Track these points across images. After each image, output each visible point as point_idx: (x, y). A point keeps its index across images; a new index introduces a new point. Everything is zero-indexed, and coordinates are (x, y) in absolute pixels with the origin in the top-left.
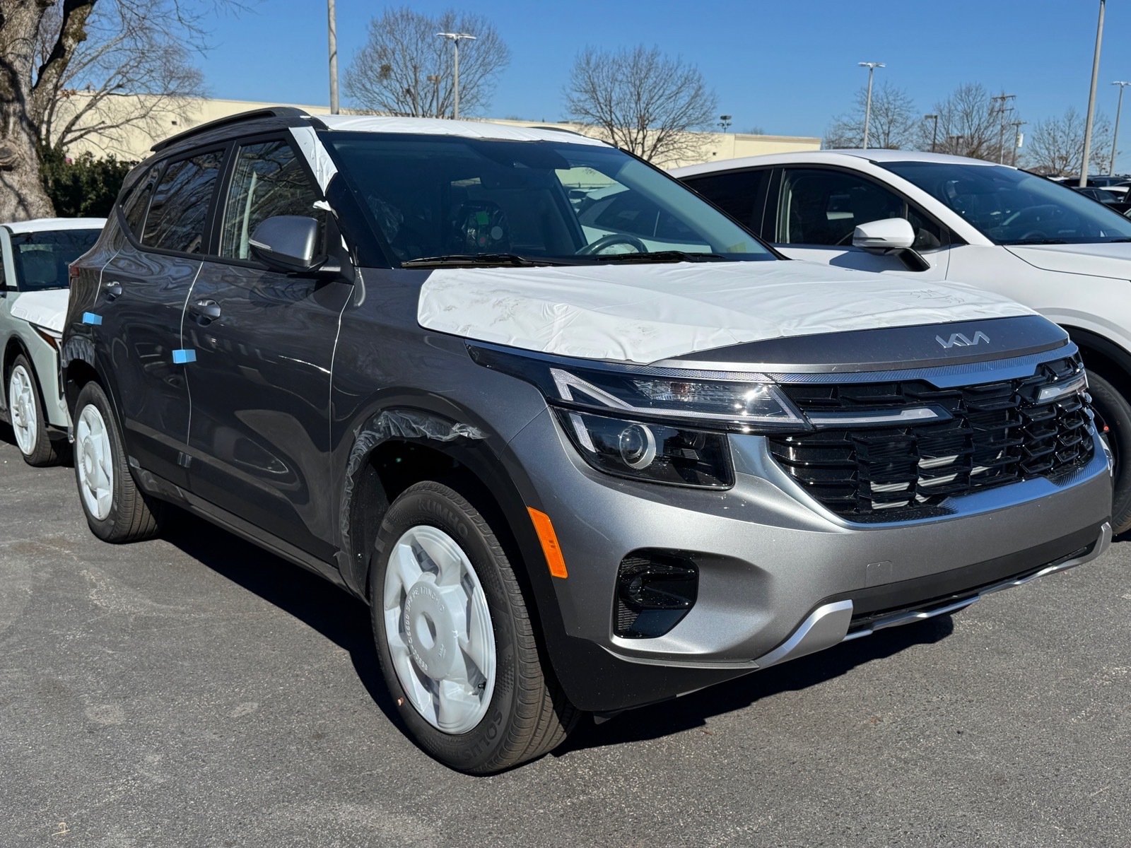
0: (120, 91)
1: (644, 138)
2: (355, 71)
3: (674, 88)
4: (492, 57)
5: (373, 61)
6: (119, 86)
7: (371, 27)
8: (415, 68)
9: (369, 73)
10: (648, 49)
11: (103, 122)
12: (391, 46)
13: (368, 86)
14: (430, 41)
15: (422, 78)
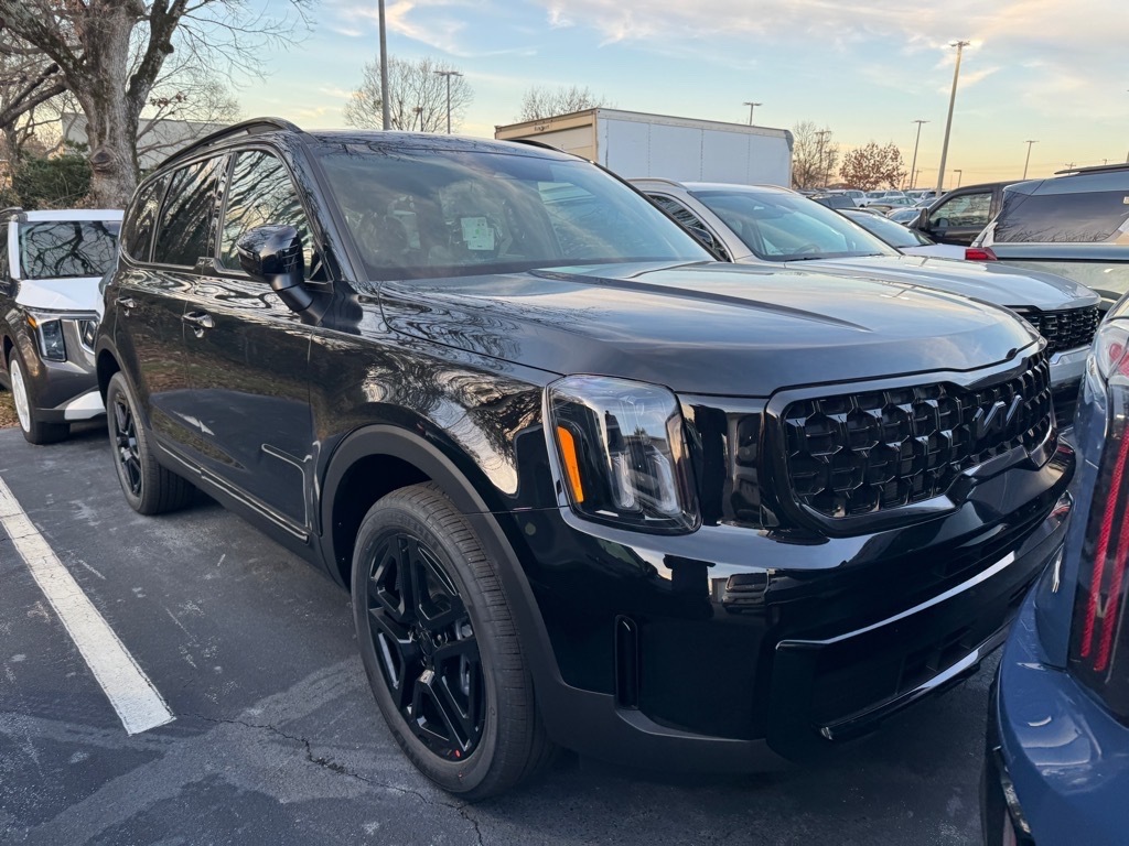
2: (354, 105)
4: (460, 95)
5: (368, 97)
7: (365, 71)
8: (401, 103)
9: (365, 106)
11: (159, 142)
13: (365, 117)
14: (411, 81)
15: (407, 109)
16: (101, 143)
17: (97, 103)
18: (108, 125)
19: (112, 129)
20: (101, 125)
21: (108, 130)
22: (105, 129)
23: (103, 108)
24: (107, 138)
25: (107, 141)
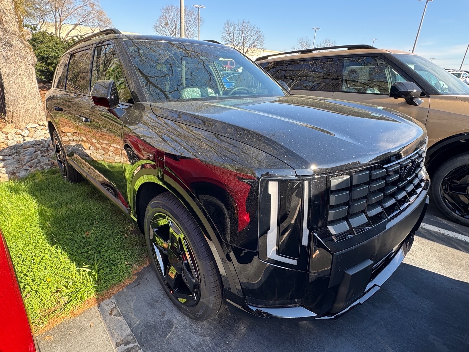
0: (83, 23)
1: (244, 48)
2: (157, 23)
3: (253, 34)
6: (83, 22)
8: (175, 24)
9: (162, 24)
10: (246, 21)
12: (168, 16)
13: (162, 29)
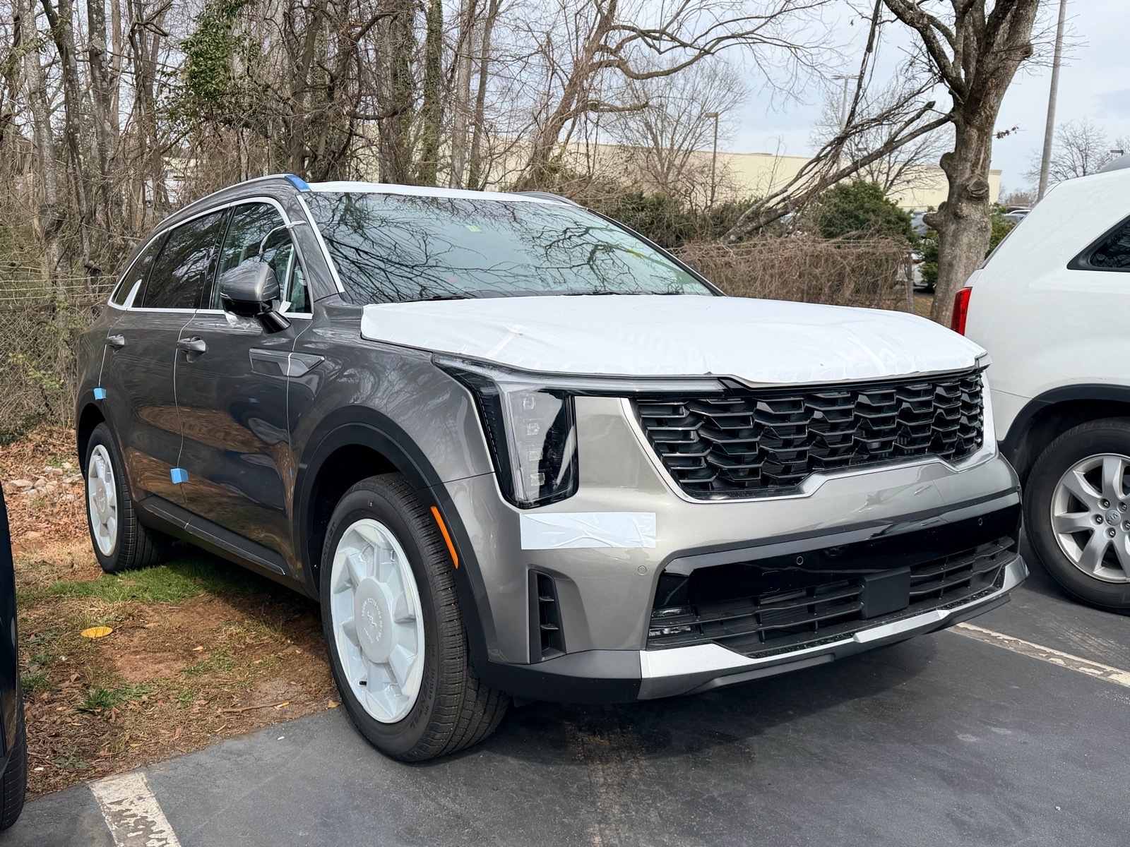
16: (973, 172)
17: (979, 137)
18: (982, 156)
19: (985, 160)
20: (976, 156)
21: (981, 161)
22: (979, 159)
23: (982, 141)
24: (979, 167)
25: (978, 171)
